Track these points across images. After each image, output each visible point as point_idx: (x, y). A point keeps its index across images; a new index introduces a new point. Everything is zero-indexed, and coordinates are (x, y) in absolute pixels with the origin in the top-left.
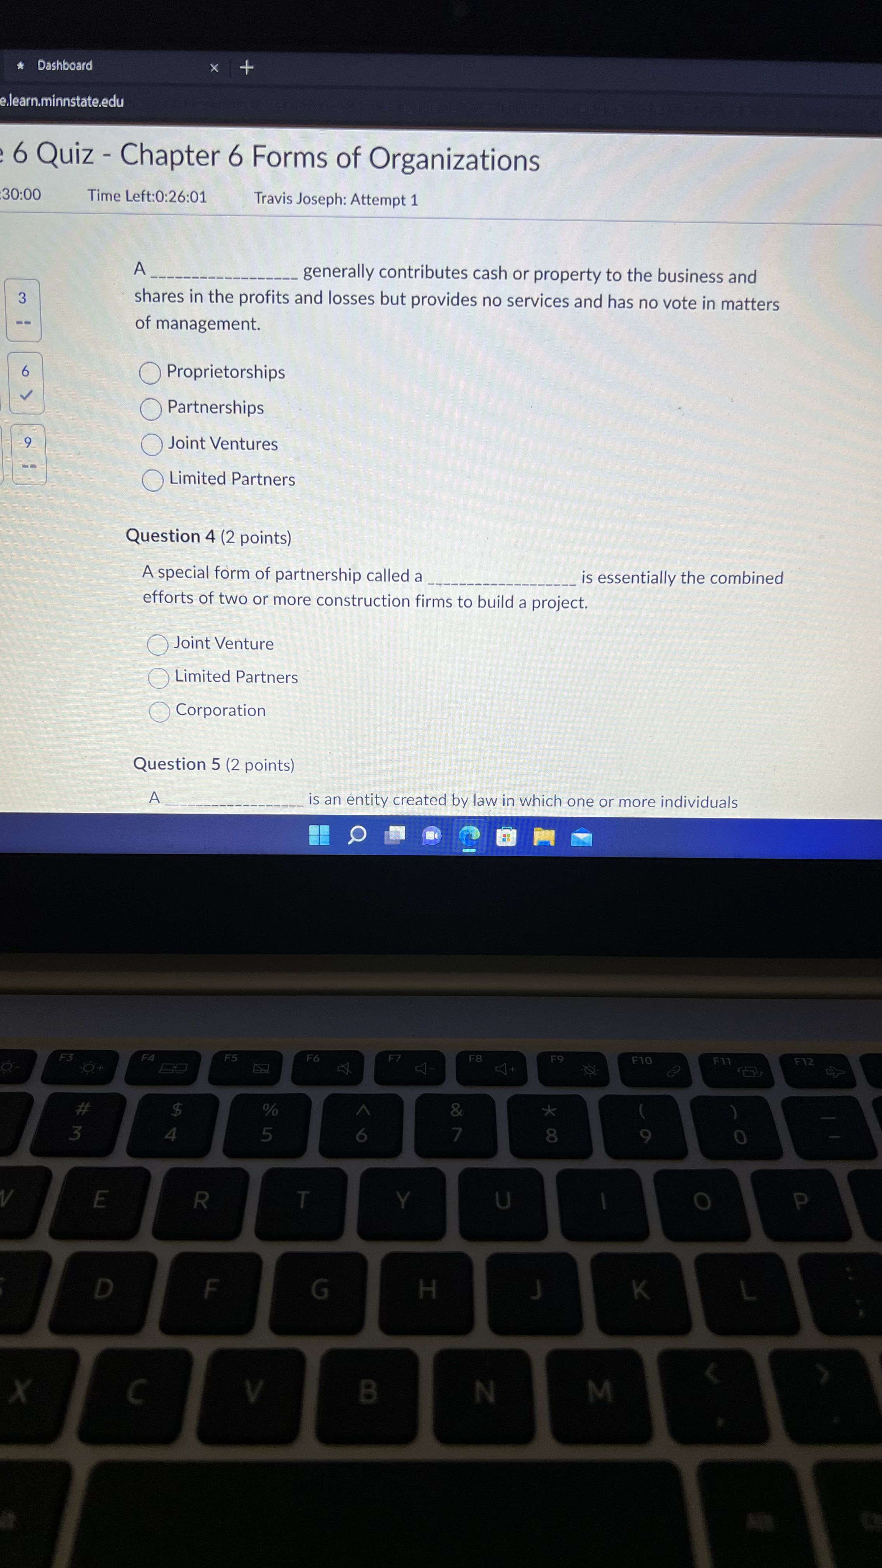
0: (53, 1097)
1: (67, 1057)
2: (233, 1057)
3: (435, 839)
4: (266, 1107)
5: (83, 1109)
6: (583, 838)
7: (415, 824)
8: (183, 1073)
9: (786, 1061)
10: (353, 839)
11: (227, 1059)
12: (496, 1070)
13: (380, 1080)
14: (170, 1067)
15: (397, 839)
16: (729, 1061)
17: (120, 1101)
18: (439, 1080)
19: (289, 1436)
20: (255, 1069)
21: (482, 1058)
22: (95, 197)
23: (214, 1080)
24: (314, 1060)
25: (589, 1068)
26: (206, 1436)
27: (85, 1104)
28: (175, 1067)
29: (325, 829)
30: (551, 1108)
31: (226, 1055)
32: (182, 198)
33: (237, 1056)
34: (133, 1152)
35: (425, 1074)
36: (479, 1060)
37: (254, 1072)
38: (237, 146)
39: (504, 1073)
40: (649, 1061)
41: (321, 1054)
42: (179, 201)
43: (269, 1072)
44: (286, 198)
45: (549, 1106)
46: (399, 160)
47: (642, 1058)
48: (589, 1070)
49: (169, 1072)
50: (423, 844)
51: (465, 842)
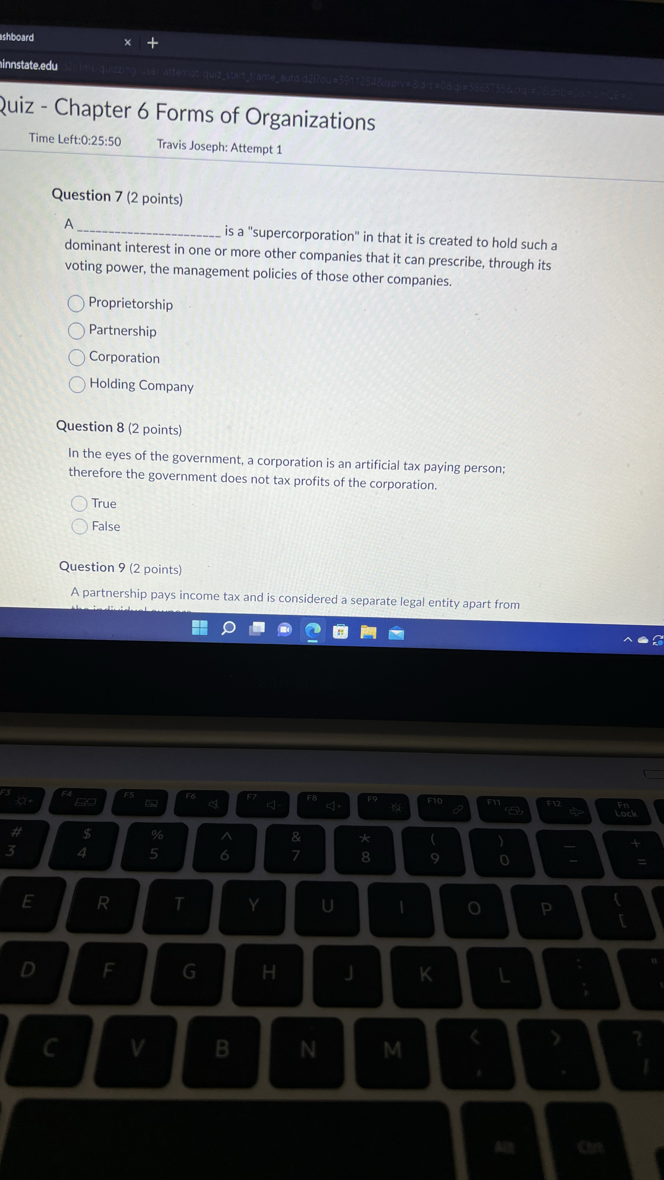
1: (6, 792)
2: (131, 794)
3: (287, 632)
4: (154, 833)
5: (16, 832)
6: (397, 634)
7: (273, 621)
8: (92, 806)
9: (541, 802)
10: (226, 631)
11: (126, 796)
12: (327, 807)
13: (240, 813)
14: (84, 801)
15: (259, 632)
16: (499, 802)
17: (45, 827)
18: (284, 813)
19: (162, 1082)
20: (147, 804)
21: (317, 798)
22: (35, 139)
23: (116, 811)
24: (191, 798)
25: (396, 806)
26: (101, 1081)
27: (18, 829)
28: (87, 801)
29: (204, 623)
31: (126, 793)
32: (101, 142)
33: (134, 794)
34: (53, 865)
35: (274, 809)
36: (315, 799)
37: (146, 806)
38: (144, 104)
39: (333, 809)
40: (440, 801)
41: (197, 792)
42: (100, 145)
43: (157, 806)
44: (181, 145)
45: (365, 835)
46: (268, 119)
47: (435, 799)
48: (395, 807)
49: (82, 804)
50: (278, 636)
51: (309, 635)
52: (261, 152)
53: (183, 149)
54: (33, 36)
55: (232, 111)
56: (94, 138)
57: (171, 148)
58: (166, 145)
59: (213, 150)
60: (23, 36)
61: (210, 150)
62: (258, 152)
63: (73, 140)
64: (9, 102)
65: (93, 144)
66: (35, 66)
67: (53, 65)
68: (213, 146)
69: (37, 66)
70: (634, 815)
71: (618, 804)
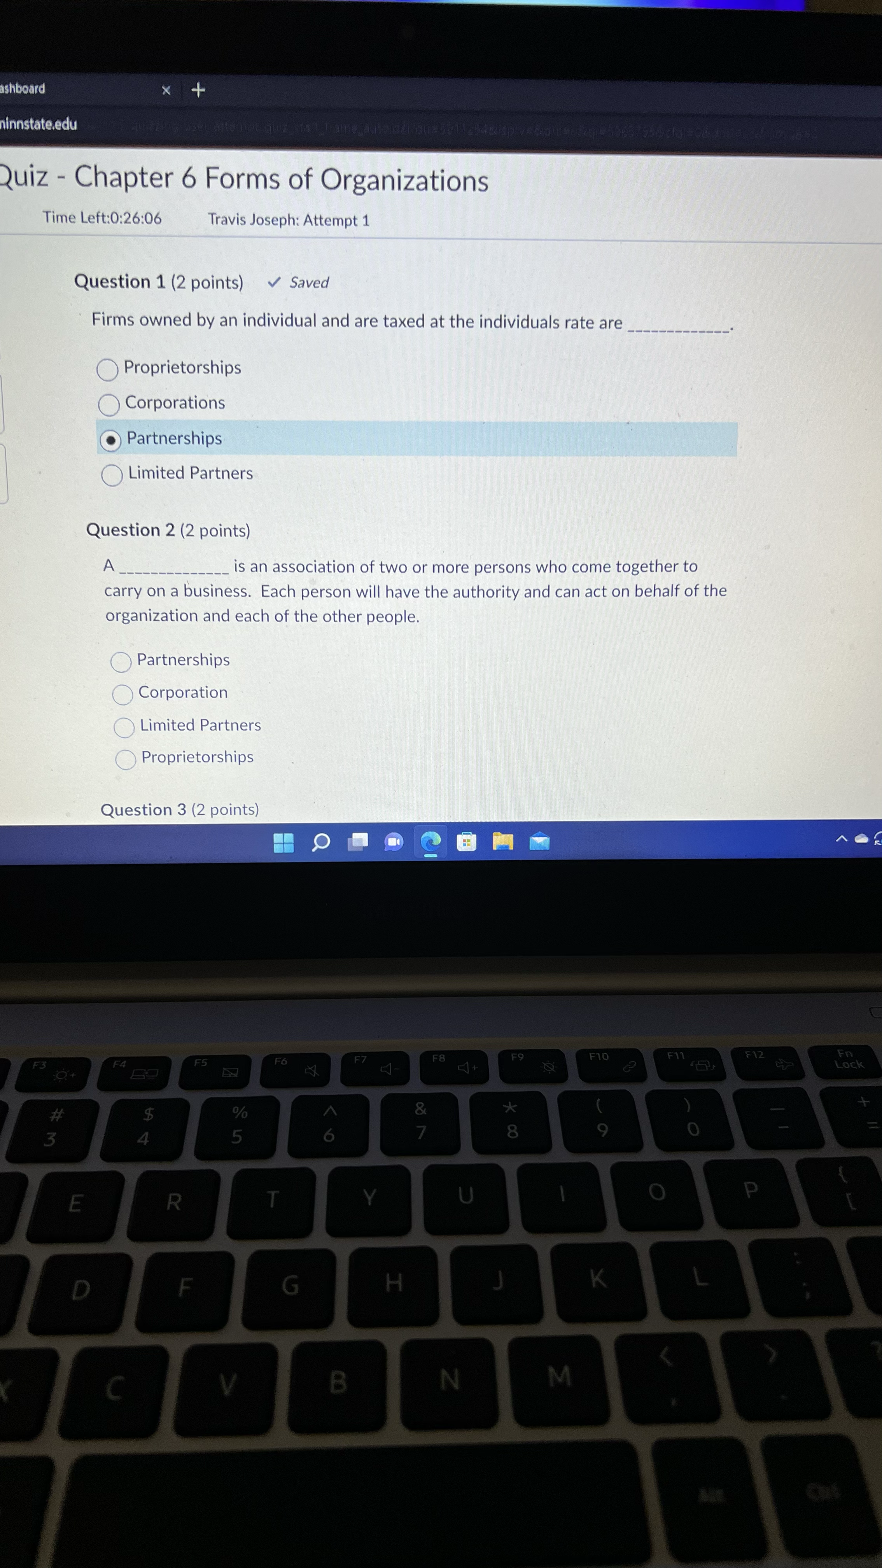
0: (27, 1105)
1: (40, 1065)
2: (203, 1062)
3: (397, 845)
4: (235, 1110)
5: (57, 1115)
6: (540, 842)
7: (378, 831)
8: (154, 1078)
9: (737, 1054)
10: (317, 847)
11: (197, 1064)
12: (459, 1070)
13: (346, 1080)
14: (141, 1072)
15: (360, 845)
16: (683, 1056)
17: (93, 1107)
18: (404, 1079)
19: (263, 1427)
20: (225, 1073)
21: (445, 1058)
22: (51, 219)
23: (185, 1084)
24: (282, 1063)
25: (549, 1065)
26: (183, 1429)
27: (59, 1111)
28: (146, 1073)
29: (289, 837)
30: (512, 1105)
31: (196, 1060)
32: (136, 220)
33: (207, 1061)
34: (107, 1156)
35: (390, 1074)
36: (442, 1060)
37: (223, 1076)
38: (190, 169)
39: (467, 1071)
40: (606, 1057)
41: (289, 1057)
42: (134, 223)
43: (238, 1075)
44: (240, 219)
45: (510, 1103)
46: (350, 181)
47: (599, 1054)
48: (548, 1067)
49: (140, 1077)
50: (385, 850)
51: (425, 848)
52: (342, 224)
53: (241, 224)
54: (43, 86)
55: (303, 174)
56: (127, 215)
57: (226, 223)
58: (220, 220)
59: (281, 224)
60: (32, 87)
61: (277, 224)
62: (338, 224)
63: (100, 219)
64: (16, 173)
65: (126, 222)
66: (49, 125)
67: (71, 123)
68: (281, 219)
69: (51, 124)
70: (860, 1065)
71: (839, 1053)
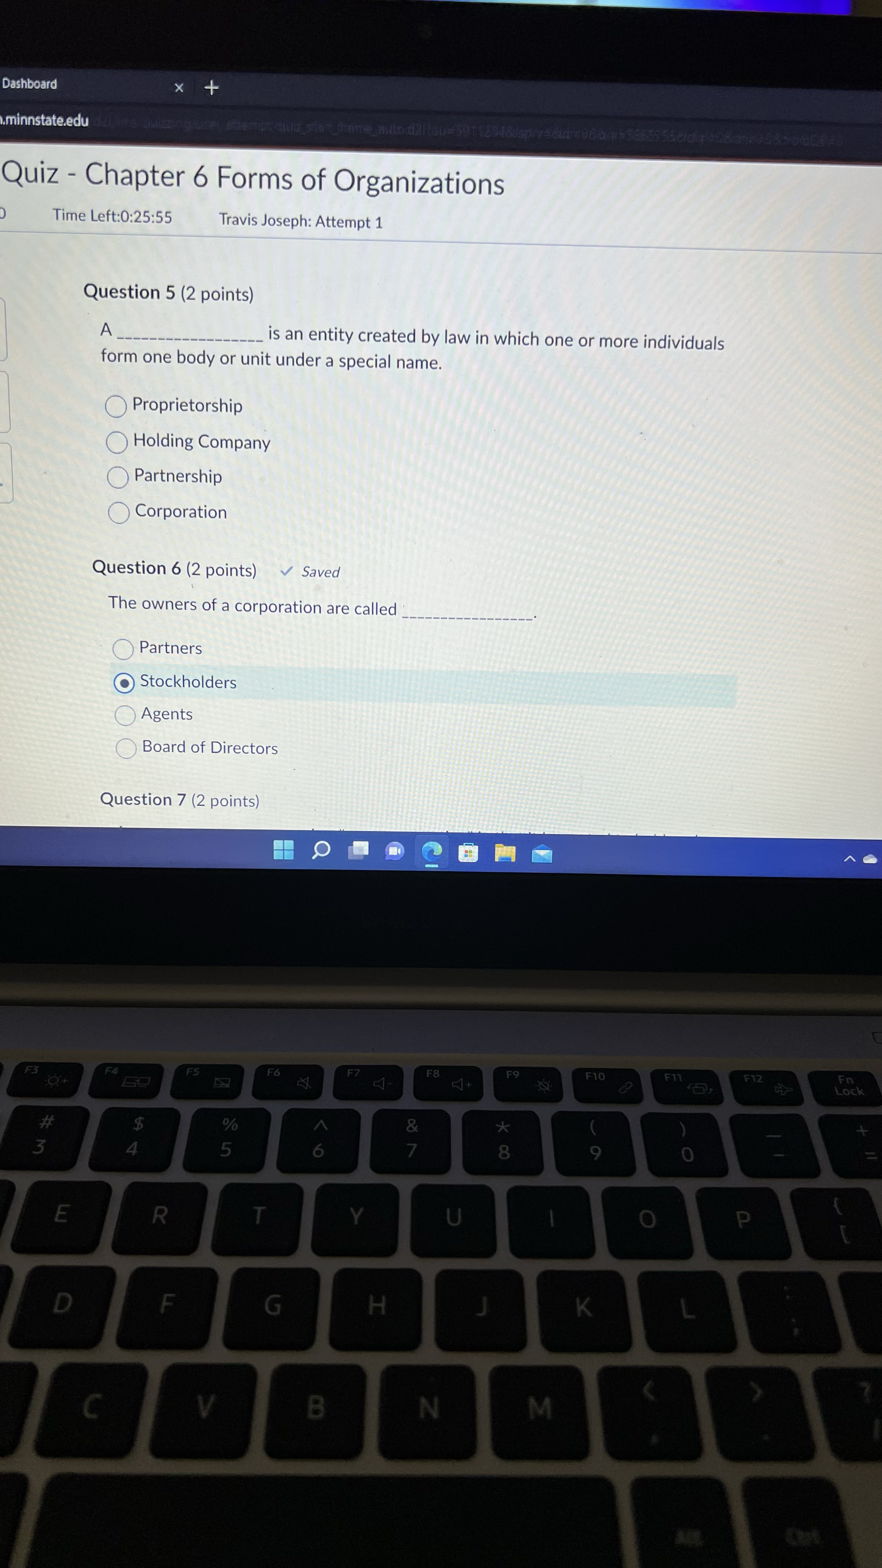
0: (18, 1110)
1: (32, 1069)
2: (195, 1071)
3: (398, 854)
4: (226, 1121)
5: (47, 1121)
6: (543, 855)
7: (379, 840)
8: (144, 1086)
9: (736, 1077)
10: (317, 854)
11: (189, 1073)
12: (453, 1086)
13: (339, 1094)
14: (133, 1080)
15: (361, 854)
16: (680, 1077)
17: (84, 1114)
18: (397, 1095)
19: (239, 1450)
20: (217, 1083)
21: (439, 1073)
22: (60, 216)
23: (176, 1094)
24: (275, 1074)
25: (544, 1083)
26: (159, 1450)
27: (49, 1117)
28: (138, 1081)
29: (290, 844)
30: (505, 1124)
31: (188, 1069)
32: (147, 219)
33: (198, 1070)
34: (95, 1166)
35: (383, 1089)
36: (436, 1075)
37: (215, 1086)
38: (202, 167)
39: (461, 1088)
40: (602, 1077)
41: (282, 1068)
42: (144, 222)
43: (230, 1086)
44: (251, 220)
45: (503, 1122)
46: (364, 182)
47: (595, 1074)
48: (543, 1085)
49: (130, 1085)
51: (426, 858)
52: (355, 226)
53: (253, 225)
54: (55, 82)
55: (316, 174)
56: (138, 214)
57: (238, 223)
58: (231, 220)
59: (293, 225)
60: (44, 82)
61: (289, 225)
62: (351, 226)
63: (111, 217)
64: (26, 169)
65: (136, 221)
66: (60, 121)
67: (82, 120)
68: (292, 220)
69: (62, 121)
70: (860, 1092)
71: (839, 1078)
